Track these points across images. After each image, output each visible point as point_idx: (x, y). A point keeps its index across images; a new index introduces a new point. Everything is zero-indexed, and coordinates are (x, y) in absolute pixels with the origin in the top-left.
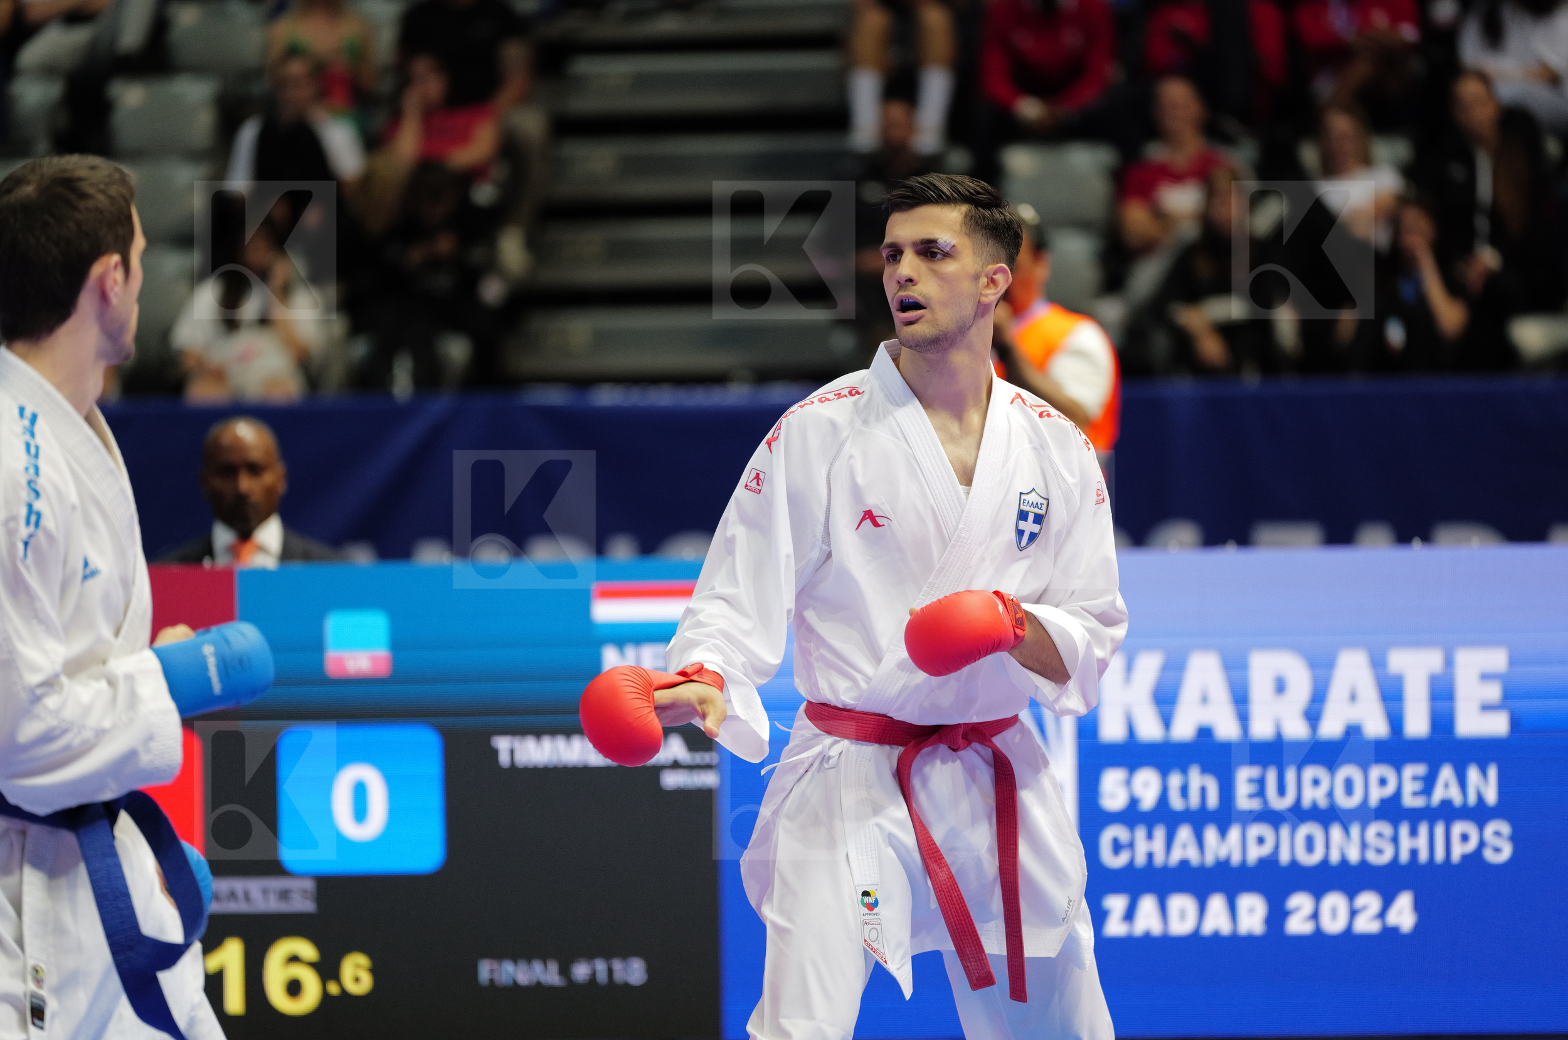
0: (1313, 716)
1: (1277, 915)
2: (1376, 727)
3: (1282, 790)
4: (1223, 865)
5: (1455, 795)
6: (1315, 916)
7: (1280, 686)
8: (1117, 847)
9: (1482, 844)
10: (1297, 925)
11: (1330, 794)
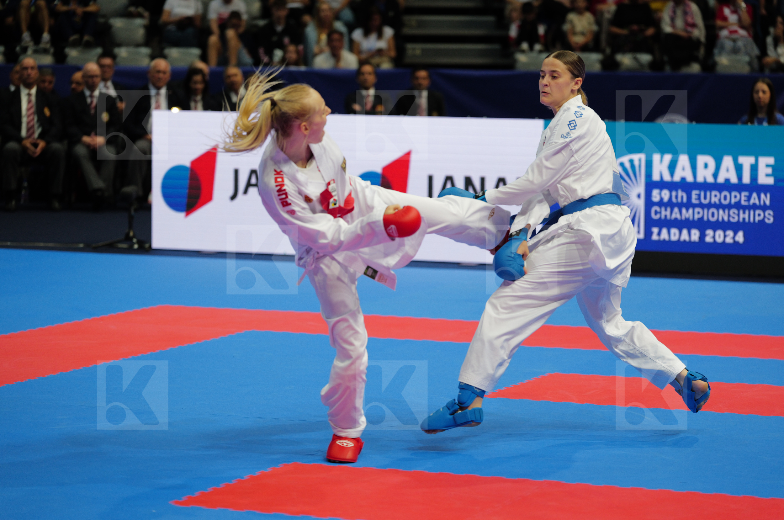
0: (715, 175)
1: (703, 236)
2: (734, 180)
3: (705, 198)
4: (687, 220)
5: (757, 202)
6: (714, 237)
7: (706, 166)
8: (656, 213)
9: (765, 216)
10: (709, 239)
11: (720, 200)
